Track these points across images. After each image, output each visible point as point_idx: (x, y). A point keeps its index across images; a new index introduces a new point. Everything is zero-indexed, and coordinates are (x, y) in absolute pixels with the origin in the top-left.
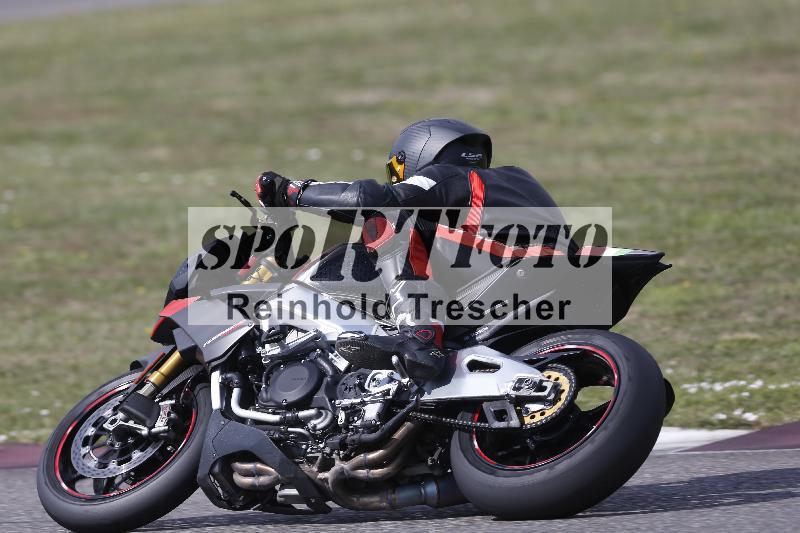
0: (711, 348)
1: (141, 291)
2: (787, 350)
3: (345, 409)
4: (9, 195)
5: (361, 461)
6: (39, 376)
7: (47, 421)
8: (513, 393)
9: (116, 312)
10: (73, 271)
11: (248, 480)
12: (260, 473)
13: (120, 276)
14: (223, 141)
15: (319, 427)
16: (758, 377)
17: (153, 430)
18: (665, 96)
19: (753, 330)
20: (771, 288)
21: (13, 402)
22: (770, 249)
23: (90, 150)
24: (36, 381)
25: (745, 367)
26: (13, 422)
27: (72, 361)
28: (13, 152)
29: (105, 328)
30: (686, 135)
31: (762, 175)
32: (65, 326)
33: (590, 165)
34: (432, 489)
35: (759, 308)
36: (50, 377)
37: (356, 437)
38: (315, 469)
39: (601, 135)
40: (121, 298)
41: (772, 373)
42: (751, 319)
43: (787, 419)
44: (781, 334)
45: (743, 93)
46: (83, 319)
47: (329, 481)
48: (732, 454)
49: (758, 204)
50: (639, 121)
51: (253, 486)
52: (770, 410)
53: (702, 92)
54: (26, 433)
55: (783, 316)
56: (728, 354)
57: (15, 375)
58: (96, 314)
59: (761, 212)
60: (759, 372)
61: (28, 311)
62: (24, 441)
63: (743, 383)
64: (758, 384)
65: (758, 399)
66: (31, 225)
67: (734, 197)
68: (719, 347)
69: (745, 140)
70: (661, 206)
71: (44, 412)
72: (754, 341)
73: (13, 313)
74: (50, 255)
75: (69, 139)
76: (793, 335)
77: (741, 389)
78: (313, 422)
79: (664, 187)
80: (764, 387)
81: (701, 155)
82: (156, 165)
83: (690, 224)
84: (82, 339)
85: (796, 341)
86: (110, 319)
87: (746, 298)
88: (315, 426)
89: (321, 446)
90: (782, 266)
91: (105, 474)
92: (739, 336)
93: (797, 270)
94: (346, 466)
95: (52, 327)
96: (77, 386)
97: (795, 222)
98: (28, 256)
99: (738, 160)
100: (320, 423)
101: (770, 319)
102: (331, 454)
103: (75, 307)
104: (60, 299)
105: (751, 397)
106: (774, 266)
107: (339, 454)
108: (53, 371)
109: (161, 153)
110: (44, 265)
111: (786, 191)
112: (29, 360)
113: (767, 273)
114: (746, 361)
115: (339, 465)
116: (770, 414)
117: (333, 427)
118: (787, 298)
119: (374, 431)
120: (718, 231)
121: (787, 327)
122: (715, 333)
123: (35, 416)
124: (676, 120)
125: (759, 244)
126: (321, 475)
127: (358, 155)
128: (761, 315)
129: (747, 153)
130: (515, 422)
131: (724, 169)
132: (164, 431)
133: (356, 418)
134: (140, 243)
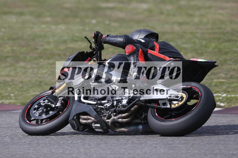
0: (211, 83)
1: (42, 60)
2: (233, 85)
3: (116, 100)
4: (3, 30)
5: (120, 116)
6: (11, 84)
7: (13, 98)
8: (169, 98)
9: (34, 66)
10: (22, 53)
11: (85, 121)
12: (88, 119)
13: (35, 55)
14: (67, 16)
15: (108, 106)
16: (225, 93)
17: (56, 106)
18: (199, 8)
19: (224, 79)
20: (229, 67)
21: (3, 91)
22: (229, 55)
23: (28, 18)
24: (10, 85)
25: (221, 90)
26: (3, 98)
27: (21, 80)
28: (4, 17)
29: (31, 70)
30: (205, 20)
31: (227, 33)
32: (19, 69)
33: (176, 28)
34: (141, 127)
35: (225, 72)
36: (14, 84)
37: (119, 109)
38: (106, 119)
39: (180, 19)
40: (36, 62)
41: (229, 92)
42: (223, 75)
43: (233, 106)
44: (232, 80)
45: (222, 8)
46: (24, 68)
47: (110, 122)
48: (217, 115)
49: (226, 41)
50: (191, 15)
51: (86, 123)
52: (228, 103)
53: (210, 7)
54: (7, 101)
55: (233, 75)
56: (216, 86)
57: (4, 84)
58: (28, 66)
59: (227, 44)
60: (225, 91)
61: (8, 65)
62: (6, 103)
63: (220, 95)
64: (224, 95)
65: (225, 99)
66: (10, 39)
67: (219, 39)
68: (213, 83)
69: (222, 22)
70: (197, 41)
71: (12, 95)
72: (224, 82)
73: (3, 65)
74: (15, 48)
75: (21, 14)
76: (235, 81)
77: (220, 96)
78: (106, 104)
79: (198, 35)
80: (226, 96)
81: (209, 26)
82: (47, 23)
83: (206, 46)
84: (24, 73)
85: (236, 82)
86: (32, 68)
87: (222, 69)
88: (107, 105)
89: (108, 112)
90: (233, 60)
91: (41, 118)
92: (219, 80)
93: (237, 62)
94: (115, 118)
95: (15, 69)
96: (22, 87)
97: (237, 47)
98: (8, 48)
99: (220, 28)
100: (108, 105)
101: (229, 76)
102: (111, 114)
103: (22, 64)
104: (17, 62)
105: (222, 99)
106: (230, 60)
107: (113, 114)
108: (15, 83)
109: (48, 19)
110: (13, 51)
111: (234, 38)
112: (8, 79)
113: (228, 62)
114: (221, 88)
115: (113, 117)
116: (228, 104)
117: (112, 106)
118: (234, 70)
119: (125, 107)
120: (214, 49)
121: (234, 78)
122: (212, 79)
123: (9, 96)
124: (202, 16)
125: (226, 53)
126: (107, 121)
127: (107, 22)
128: (226, 74)
129: (223, 26)
130: (169, 106)
131: (216, 31)
132: (60, 106)
133: (119, 103)
134: (42, 46)
